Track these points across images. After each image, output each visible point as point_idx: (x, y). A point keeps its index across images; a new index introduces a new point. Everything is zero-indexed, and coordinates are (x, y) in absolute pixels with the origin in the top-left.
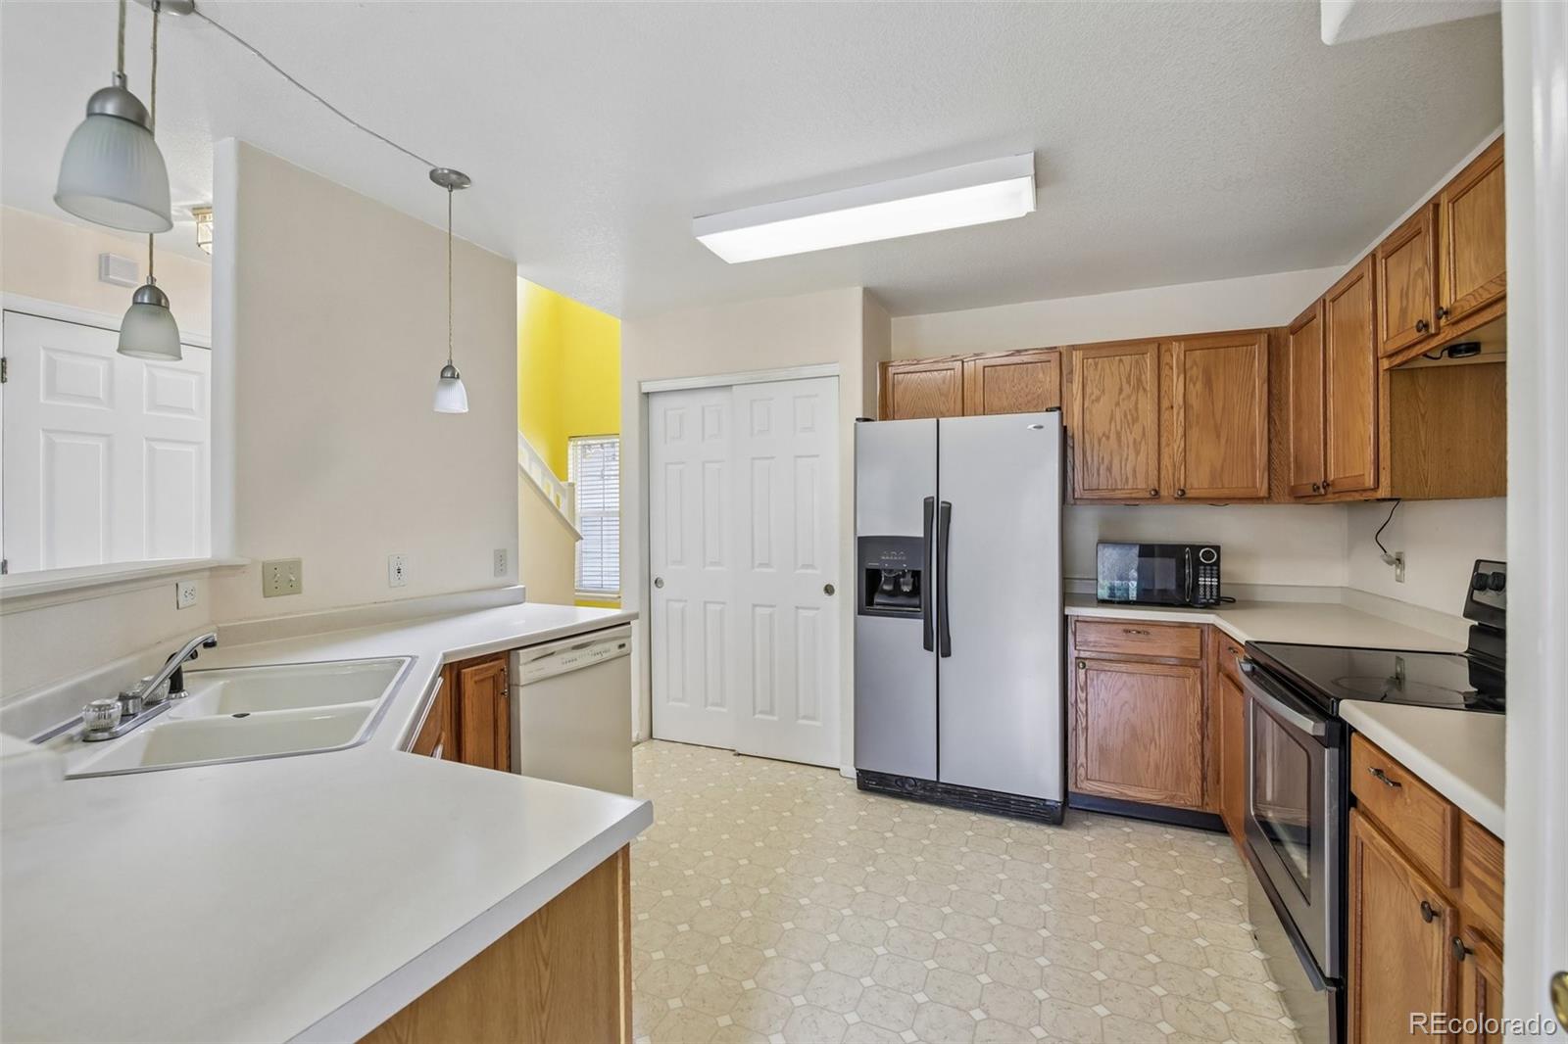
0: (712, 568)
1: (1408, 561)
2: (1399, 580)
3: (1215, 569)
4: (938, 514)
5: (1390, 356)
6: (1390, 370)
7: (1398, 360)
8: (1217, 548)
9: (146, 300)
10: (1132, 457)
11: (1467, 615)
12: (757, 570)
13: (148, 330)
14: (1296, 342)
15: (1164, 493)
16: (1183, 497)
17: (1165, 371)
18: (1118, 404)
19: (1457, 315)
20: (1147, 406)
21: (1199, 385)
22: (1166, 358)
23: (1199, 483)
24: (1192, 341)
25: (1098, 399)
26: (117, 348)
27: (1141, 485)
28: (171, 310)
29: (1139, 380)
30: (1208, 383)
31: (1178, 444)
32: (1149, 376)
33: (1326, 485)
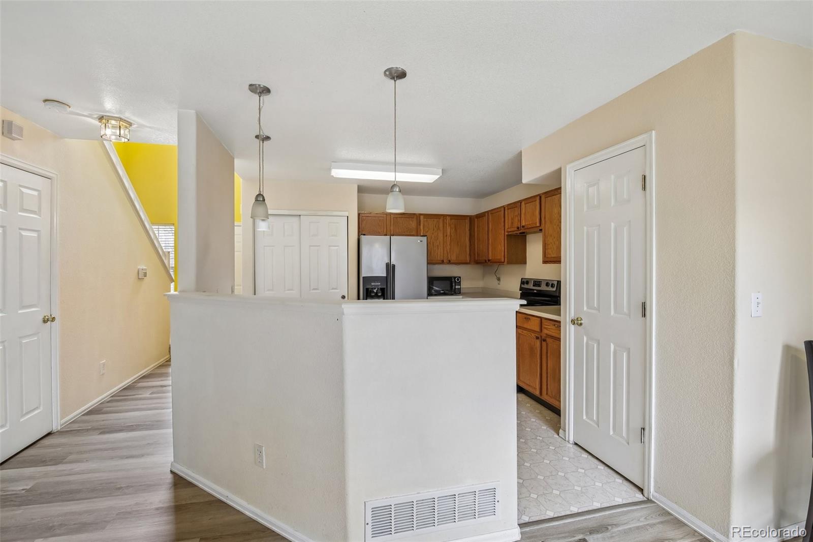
0: (288, 292)
1: (501, 279)
2: (499, 284)
3: (459, 284)
4: (390, 268)
5: (508, 232)
6: (508, 235)
7: (510, 233)
8: (460, 277)
9: (261, 200)
10: (437, 250)
11: (520, 290)
12: (312, 291)
13: (260, 210)
14: (477, 220)
15: (445, 261)
16: (450, 262)
17: (445, 225)
18: (433, 234)
19: (526, 227)
20: (441, 235)
21: (453, 230)
22: (445, 221)
23: (453, 258)
24: (453, 217)
25: (428, 231)
26: (250, 216)
27: (439, 259)
28: (266, 202)
29: (438, 226)
30: (456, 229)
31: (448, 247)
32: (441, 225)
33: (489, 260)
